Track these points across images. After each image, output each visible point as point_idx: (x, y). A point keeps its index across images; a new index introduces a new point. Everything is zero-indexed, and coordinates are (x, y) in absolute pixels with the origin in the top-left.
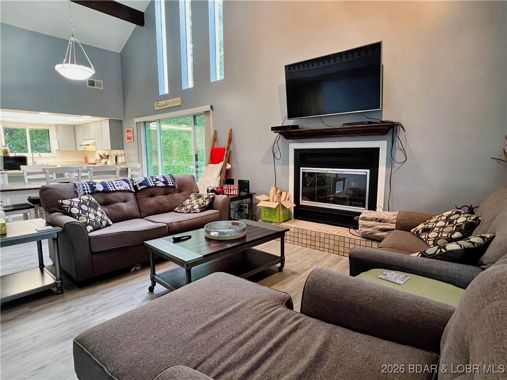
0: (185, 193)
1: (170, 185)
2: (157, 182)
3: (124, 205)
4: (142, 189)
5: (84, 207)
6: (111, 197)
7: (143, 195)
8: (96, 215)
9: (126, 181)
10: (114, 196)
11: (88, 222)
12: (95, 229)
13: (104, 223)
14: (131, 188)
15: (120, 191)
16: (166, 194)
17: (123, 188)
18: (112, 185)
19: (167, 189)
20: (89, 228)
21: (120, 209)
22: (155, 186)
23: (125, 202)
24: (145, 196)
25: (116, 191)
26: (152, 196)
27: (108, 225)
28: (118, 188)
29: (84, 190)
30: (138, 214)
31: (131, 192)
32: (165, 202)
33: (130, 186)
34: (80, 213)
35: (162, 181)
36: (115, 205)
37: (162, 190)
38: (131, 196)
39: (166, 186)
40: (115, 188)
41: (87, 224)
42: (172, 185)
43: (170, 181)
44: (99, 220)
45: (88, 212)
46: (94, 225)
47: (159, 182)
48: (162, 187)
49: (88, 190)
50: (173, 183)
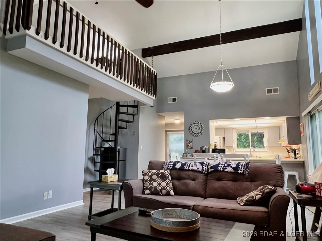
0: (257, 183)
1: (239, 172)
2: (227, 168)
3: (192, 183)
4: (211, 172)
5: (155, 177)
6: (183, 174)
7: (212, 177)
8: (159, 184)
9: (202, 164)
10: (186, 174)
11: (149, 187)
12: (152, 193)
13: (164, 192)
14: (203, 170)
15: (192, 170)
16: (234, 180)
17: (194, 168)
18: (189, 165)
19: (236, 175)
20: (147, 191)
21: (186, 184)
22: (223, 171)
23: (194, 180)
24: (213, 179)
25: (189, 170)
26: (219, 179)
27: (168, 194)
28: (191, 168)
29: (168, 166)
30: (203, 193)
31: (202, 173)
32: (230, 188)
33: (203, 168)
34: (148, 180)
35: (233, 167)
36: (184, 181)
37: (230, 176)
38: (201, 177)
39: (234, 172)
40: (189, 168)
41: (147, 188)
42: (242, 172)
43: (241, 168)
44: (160, 188)
45: (155, 180)
46: (152, 190)
47: (229, 167)
48: (231, 172)
49: (170, 166)
50: (243, 171)
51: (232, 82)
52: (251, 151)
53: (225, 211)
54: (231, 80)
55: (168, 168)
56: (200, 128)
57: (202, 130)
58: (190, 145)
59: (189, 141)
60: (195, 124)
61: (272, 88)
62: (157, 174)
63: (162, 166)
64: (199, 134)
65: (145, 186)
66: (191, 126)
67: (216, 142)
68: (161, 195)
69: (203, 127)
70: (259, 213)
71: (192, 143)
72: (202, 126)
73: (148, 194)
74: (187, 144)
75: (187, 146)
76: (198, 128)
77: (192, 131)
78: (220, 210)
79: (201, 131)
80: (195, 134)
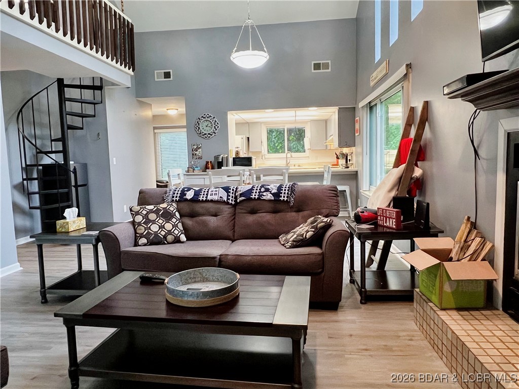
0: (306, 213)
1: (282, 199)
2: (264, 194)
3: (212, 221)
4: (241, 201)
5: (152, 216)
6: (198, 207)
7: (242, 209)
8: (162, 227)
9: (227, 189)
10: (202, 208)
11: (144, 234)
12: (151, 243)
13: (170, 238)
14: (228, 199)
15: (212, 201)
16: (275, 212)
17: (216, 198)
18: (206, 193)
19: (277, 204)
20: (144, 241)
21: (204, 224)
22: (259, 199)
23: (216, 215)
24: (243, 211)
25: (207, 201)
26: (253, 212)
27: (177, 241)
28: (209, 198)
29: (173, 197)
30: (230, 234)
31: (228, 203)
32: (269, 223)
33: (228, 196)
34: (142, 222)
35: (272, 192)
36: (201, 218)
37: (268, 206)
38: (227, 210)
39: (275, 200)
40: (206, 197)
41: (142, 236)
42: (286, 199)
43: (285, 193)
44: (163, 233)
45: (154, 222)
46: (151, 238)
47: (268, 193)
48: (270, 201)
49: (176, 197)
50: (287, 197)
51: (266, 52)
52: (287, 158)
53: (266, 259)
54: (265, 49)
55: (173, 200)
56: (213, 126)
57: (216, 128)
58: (197, 153)
59: (195, 147)
60: (205, 118)
61: (321, 62)
62: (157, 212)
63: (163, 197)
64: (211, 135)
65: (138, 232)
66: (198, 122)
67: (237, 148)
68: (165, 244)
69: (218, 123)
70: (311, 256)
71: (200, 150)
72: (216, 121)
73: (145, 245)
74: (193, 152)
75: (193, 154)
76: (210, 125)
77: (200, 130)
78: (259, 257)
79: (214, 130)
80: (205, 136)
